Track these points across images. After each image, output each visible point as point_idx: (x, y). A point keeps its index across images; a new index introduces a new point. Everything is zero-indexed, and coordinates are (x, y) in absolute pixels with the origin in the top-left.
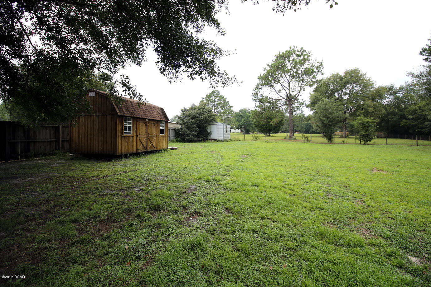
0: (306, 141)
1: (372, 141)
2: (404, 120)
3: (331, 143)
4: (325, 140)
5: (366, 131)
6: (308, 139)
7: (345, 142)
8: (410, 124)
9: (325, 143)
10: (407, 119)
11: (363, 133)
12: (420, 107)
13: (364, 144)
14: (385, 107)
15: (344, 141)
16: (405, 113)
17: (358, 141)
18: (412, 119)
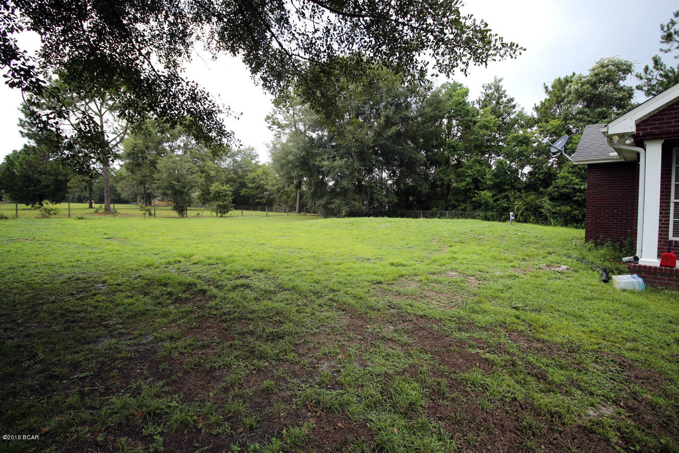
0: (147, 215)
1: (230, 213)
2: (244, 189)
3: (183, 217)
4: (175, 213)
5: (223, 201)
6: (150, 212)
7: (200, 215)
8: (250, 194)
9: (175, 218)
10: (247, 188)
11: (220, 203)
12: (258, 176)
13: (221, 217)
14: (224, 170)
15: (198, 214)
16: (245, 181)
17: (214, 214)
18: (252, 188)
